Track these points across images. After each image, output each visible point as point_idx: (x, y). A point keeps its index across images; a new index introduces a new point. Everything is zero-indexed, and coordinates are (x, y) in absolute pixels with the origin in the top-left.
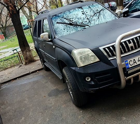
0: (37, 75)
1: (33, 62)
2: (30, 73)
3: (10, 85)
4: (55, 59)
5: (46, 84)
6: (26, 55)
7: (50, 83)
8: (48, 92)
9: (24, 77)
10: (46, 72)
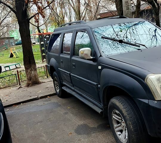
0: (49, 102)
1: (37, 84)
2: (38, 98)
3: (13, 111)
4: (96, 84)
5: (66, 116)
6: (31, 74)
7: (71, 115)
8: (74, 127)
9: (31, 102)
10: (61, 99)
